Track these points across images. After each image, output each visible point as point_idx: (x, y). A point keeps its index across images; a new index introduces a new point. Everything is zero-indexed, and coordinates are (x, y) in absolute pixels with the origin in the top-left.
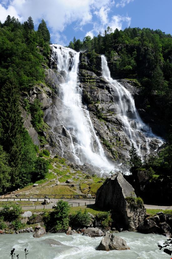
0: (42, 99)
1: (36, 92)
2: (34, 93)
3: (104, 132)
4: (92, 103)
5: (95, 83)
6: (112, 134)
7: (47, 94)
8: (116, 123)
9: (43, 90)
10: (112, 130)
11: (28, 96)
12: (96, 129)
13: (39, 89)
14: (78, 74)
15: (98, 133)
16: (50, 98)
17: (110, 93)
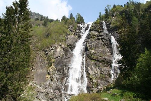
0: (56, 52)
1: (53, 48)
3: (92, 69)
4: (89, 50)
5: (96, 38)
6: (97, 70)
7: (62, 49)
8: (104, 62)
9: (59, 47)
10: (99, 67)
11: (48, 51)
12: (86, 67)
13: (56, 46)
14: (88, 35)
15: (87, 70)
16: (64, 51)
17: (103, 41)
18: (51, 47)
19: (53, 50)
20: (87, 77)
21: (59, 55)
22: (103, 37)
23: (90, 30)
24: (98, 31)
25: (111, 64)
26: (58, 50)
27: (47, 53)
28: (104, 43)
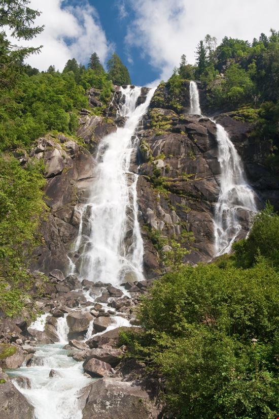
0: (50, 159)
1: (42, 148)
2: (38, 151)
3: (159, 215)
4: (149, 159)
5: (169, 126)
6: (174, 218)
7: (67, 152)
8: (193, 196)
9: (59, 145)
10: (179, 209)
11: (26, 155)
12: (140, 208)
13: (50, 142)
14: (144, 117)
15: (143, 215)
16: (72, 158)
17: (190, 136)
18: (36, 144)
19: (41, 154)
20: (143, 236)
21: (59, 168)
22: (189, 126)
23: (153, 105)
24: (175, 110)
25: (213, 204)
26: (57, 153)
27: (21, 160)
28: (195, 144)
